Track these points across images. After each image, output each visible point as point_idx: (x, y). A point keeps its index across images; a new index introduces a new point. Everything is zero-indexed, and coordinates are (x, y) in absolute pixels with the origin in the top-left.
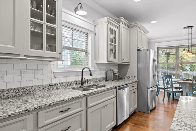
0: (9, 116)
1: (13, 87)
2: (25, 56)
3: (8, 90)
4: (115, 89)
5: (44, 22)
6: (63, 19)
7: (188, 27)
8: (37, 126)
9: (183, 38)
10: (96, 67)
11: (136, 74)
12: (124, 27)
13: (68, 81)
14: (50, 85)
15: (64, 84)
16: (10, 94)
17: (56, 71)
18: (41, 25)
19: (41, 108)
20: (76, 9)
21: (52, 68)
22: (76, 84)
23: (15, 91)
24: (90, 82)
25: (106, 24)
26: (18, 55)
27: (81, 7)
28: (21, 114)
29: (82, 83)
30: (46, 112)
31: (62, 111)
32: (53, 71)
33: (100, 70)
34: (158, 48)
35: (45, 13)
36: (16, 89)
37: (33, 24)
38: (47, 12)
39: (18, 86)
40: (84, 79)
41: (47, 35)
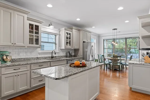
0: (23, 64)
1: (23, 58)
2: (27, 47)
3: (21, 59)
4: (66, 61)
5: (34, 34)
6: (42, 30)
7: (115, 29)
8: (31, 69)
9: (112, 34)
10: (60, 50)
11: (82, 54)
12: (75, 31)
13: (45, 56)
14: (37, 58)
15: (43, 57)
16: (22, 60)
17: (39, 52)
18: (33, 35)
19: (32, 64)
20: (49, 25)
21: (38, 51)
22: (49, 58)
23: (24, 59)
24: (57, 57)
25: (64, 31)
26: (25, 47)
27: (52, 24)
28: (26, 64)
29: (52, 57)
30: (34, 65)
31: (40, 66)
32: (38, 52)
33: (63, 52)
34: (104, 40)
35: (34, 31)
36: (24, 58)
37: (30, 35)
38: (35, 30)
39: (25, 57)
40: (53, 56)
41: (35, 38)
